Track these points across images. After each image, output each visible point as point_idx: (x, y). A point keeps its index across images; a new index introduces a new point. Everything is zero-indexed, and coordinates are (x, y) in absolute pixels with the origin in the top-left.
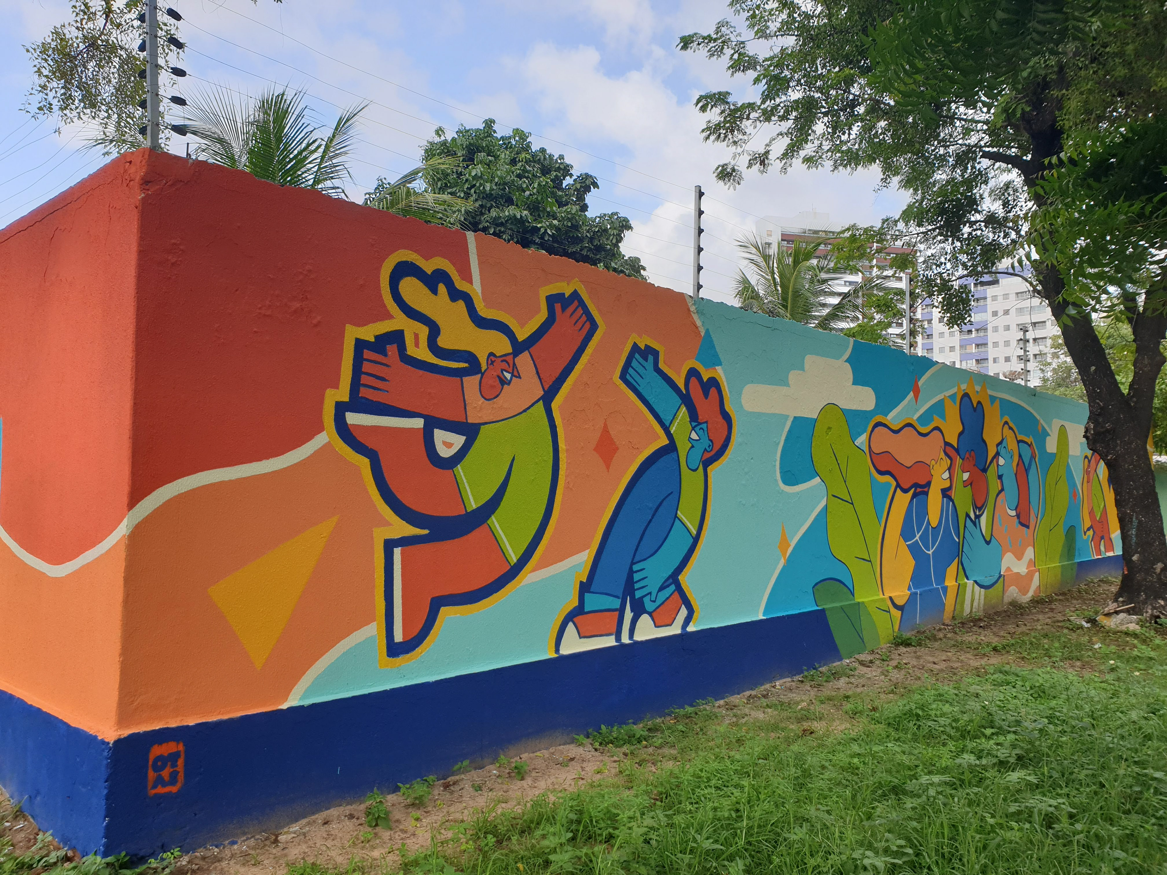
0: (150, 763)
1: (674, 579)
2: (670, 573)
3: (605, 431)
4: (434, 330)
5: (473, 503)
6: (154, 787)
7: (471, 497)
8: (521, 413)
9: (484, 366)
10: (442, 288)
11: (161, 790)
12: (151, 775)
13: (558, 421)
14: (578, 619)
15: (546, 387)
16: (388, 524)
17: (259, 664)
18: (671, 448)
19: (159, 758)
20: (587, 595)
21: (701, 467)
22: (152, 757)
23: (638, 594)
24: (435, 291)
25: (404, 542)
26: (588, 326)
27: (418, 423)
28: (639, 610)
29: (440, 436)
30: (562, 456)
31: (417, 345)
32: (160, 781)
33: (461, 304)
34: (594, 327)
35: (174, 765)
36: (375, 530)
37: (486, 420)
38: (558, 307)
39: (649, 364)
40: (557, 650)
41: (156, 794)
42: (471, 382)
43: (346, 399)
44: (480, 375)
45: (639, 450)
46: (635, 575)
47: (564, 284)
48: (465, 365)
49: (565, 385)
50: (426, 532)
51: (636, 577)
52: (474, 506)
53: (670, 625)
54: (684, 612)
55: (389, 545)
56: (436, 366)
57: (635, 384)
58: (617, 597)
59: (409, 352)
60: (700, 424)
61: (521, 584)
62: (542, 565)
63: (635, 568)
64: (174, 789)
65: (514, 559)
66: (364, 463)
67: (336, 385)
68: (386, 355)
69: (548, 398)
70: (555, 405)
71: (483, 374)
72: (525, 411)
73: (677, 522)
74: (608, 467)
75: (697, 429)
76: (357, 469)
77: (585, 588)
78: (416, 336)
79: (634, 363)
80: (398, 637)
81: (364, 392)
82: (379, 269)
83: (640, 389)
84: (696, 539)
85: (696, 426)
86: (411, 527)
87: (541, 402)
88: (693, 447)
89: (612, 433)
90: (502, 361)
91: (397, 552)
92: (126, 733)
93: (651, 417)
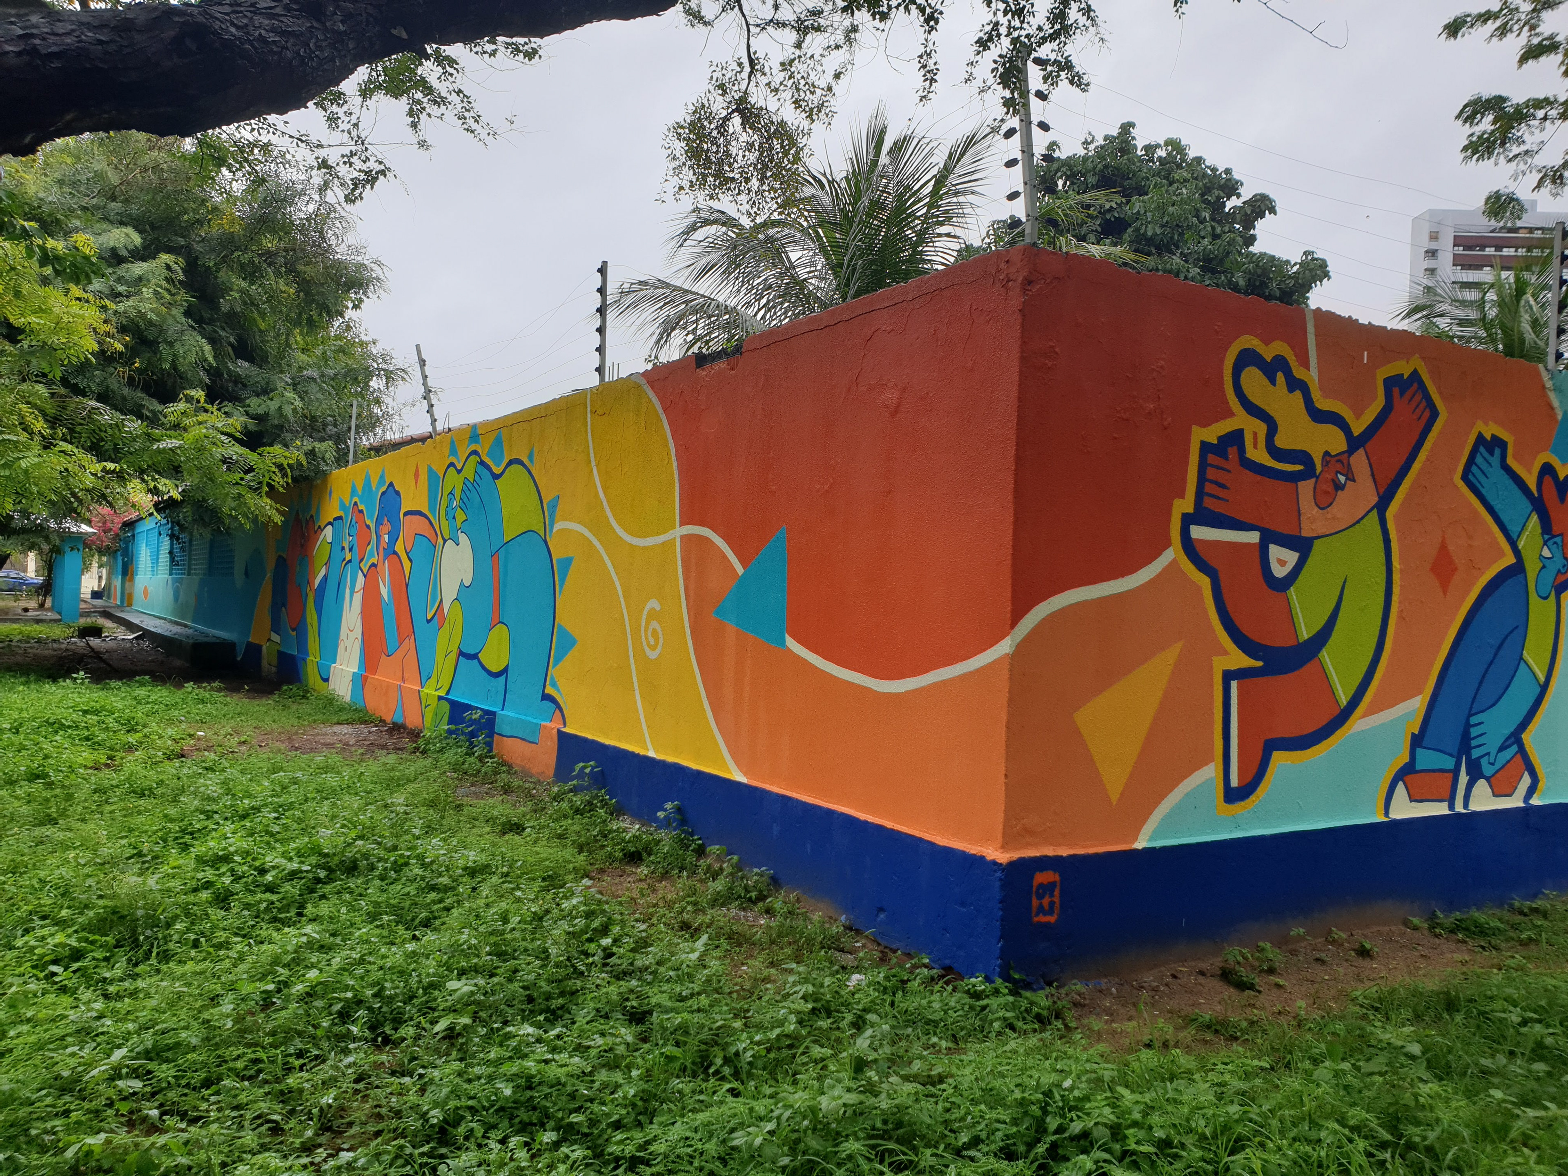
0: (1034, 889)
1: (1515, 738)
2: (1512, 730)
3: (1443, 547)
4: (1272, 427)
5: (1305, 633)
6: (1037, 915)
7: (1303, 625)
8: (1354, 525)
9: (1319, 468)
10: (1280, 377)
11: (1042, 919)
12: (1035, 902)
13: (1393, 535)
14: (1408, 778)
15: (1382, 490)
16: (1226, 653)
17: (1114, 797)
18: (1518, 569)
19: (1041, 885)
20: (1419, 751)
21: (1553, 593)
22: (1035, 884)
23: (1475, 753)
24: (1273, 382)
25: (1241, 674)
26: (1427, 414)
27: (1254, 537)
28: (1475, 773)
29: (1275, 552)
30: (1396, 577)
31: (1255, 447)
32: (1041, 910)
33: (1298, 394)
34: (1435, 414)
35: (1052, 895)
36: (1214, 658)
37: (1320, 532)
38: (1396, 391)
39: (1495, 460)
40: (1387, 814)
41: (1039, 923)
42: (1306, 487)
43: (1191, 510)
44: (1314, 480)
45: (1481, 571)
46: (1472, 729)
47: (1403, 363)
48: (1301, 467)
49: (1401, 489)
50: (1260, 664)
51: (1474, 732)
52: (1306, 637)
53: (1510, 795)
54: (1526, 780)
55: (1228, 676)
56: (1273, 469)
57: (1478, 485)
58: (1451, 755)
59: (1248, 455)
60: (1554, 536)
61: (1351, 732)
62: (1373, 710)
63: (1474, 720)
64: (1052, 919)
65: (1344, 701)
66: (1205, 582)
67: (1182, 496)
68: (1227, 459)
69: (1382, 506)
70: (1390, 513)
71: (1317, 477)
72: (1358, 522)
73: (1522, 664)
74: (1445, 593)
75: (1550, 543)
76: (1199, 589)
77: (1417, 741)
78: (1255, 435)
79: (1479, 460)
80: (1234, 782)
81: (1208, 503)
82: (1222, 361)
83: (1483, 491)
84: (1544, 688)
85: (1549, 539)
86: (1247, 658)
87: (1375, 510)
88: (1544, 567)
89: (1451, 548)
90: (1338, 461)
91: (1234, 684)
92: (1015, 855)
93: (1495, 529)
